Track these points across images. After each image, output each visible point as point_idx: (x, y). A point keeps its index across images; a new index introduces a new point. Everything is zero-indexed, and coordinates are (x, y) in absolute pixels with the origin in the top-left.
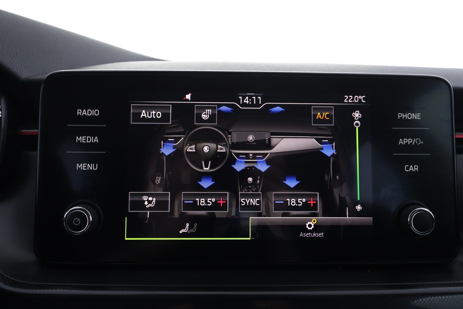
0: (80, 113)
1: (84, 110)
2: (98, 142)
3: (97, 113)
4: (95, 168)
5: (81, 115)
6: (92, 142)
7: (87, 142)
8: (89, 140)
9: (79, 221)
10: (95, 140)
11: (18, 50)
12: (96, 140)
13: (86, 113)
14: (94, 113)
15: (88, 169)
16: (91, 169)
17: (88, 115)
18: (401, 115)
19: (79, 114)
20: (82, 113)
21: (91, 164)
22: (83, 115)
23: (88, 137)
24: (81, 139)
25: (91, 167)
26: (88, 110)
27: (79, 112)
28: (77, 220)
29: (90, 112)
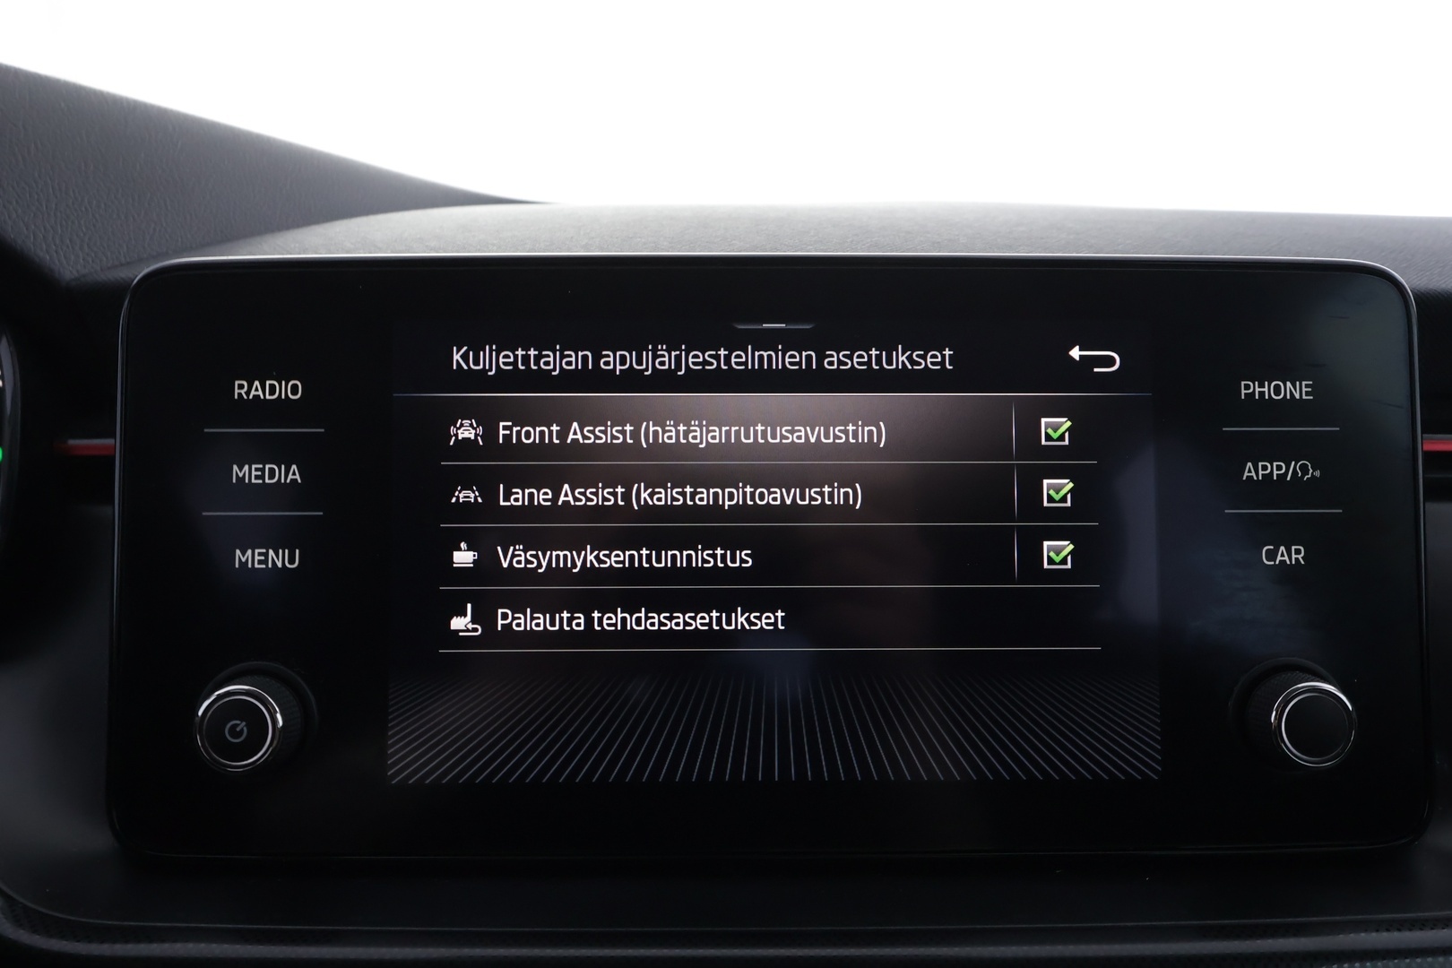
0: (243, 392)
1: (257, 383)
2: (299, 481)
3: (295, 389)
4: (292, 561)
5: (245, 397)
6: (283, 481)
7: (267, 481)
8: (272, 477)
9: (242, 730)
10: (290, 477)
11: (51, 190)
12: (294, 474)
13: (260, 393)
14: (288, 390)
15: (270, 566)
16: (279, 565)
17: (268, 397)
19: (240, 394)
20: (248, 393)
21: (280, 551)
22: (251, 397)
23: (267, 466)
24: (248, 473)
25: (278, 559)
26: (268, 383)
27: (241, 389)
28: (238, 725)
29: (272, 388)
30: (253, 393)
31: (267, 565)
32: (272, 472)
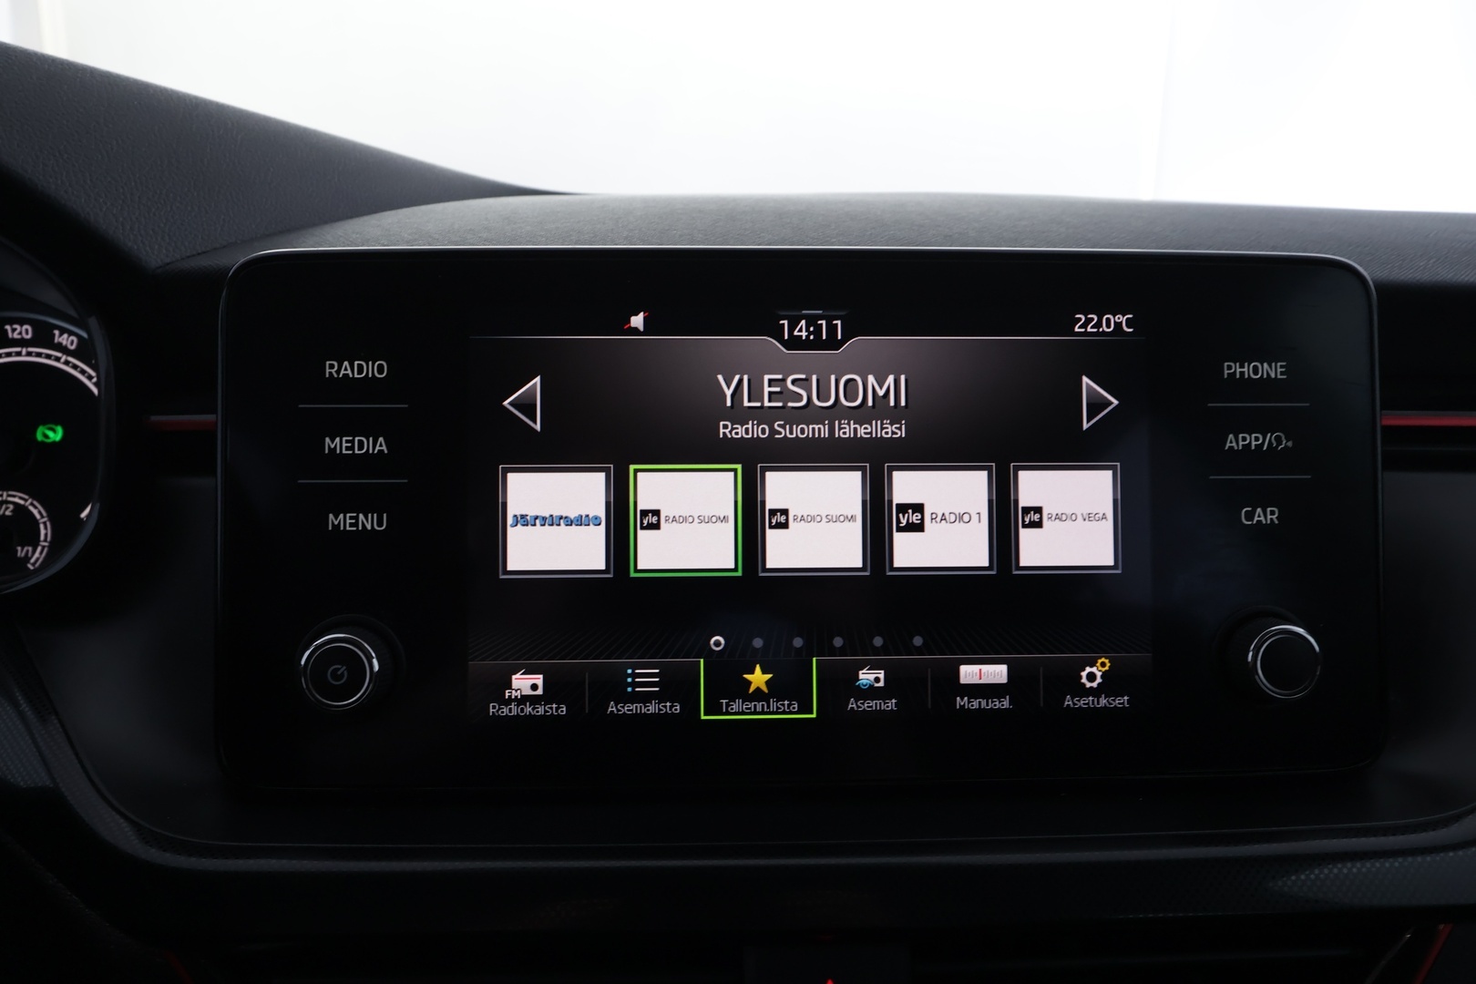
0: (333, 371)
1: (346, 363)
2: (386, 452)
3: (381, 369)
4: (380, 524)
5: (336, 376)
6: (371, 452)
7: (357, 452)
8: (361, 447)
9: (342, 674)
10: (378, 448)
12: (381, 445)
13: (349, 372)
14: (373, 369)
15: (360, 528)
16: (369, 527)
17: (356, 376)
18: (1231, 369)
19: (330, 373)
20: (338, 372)
21: (370, 515)
22: (341, 376)
23: (357, 439)
24: (339, 444)
25: (367, 522)
26: (356, 363)
27: (331, 369)
28: (339, 669)
29: (360, 367)
30: (342, 372)
31: (358, 527)
32: (361, 443)
